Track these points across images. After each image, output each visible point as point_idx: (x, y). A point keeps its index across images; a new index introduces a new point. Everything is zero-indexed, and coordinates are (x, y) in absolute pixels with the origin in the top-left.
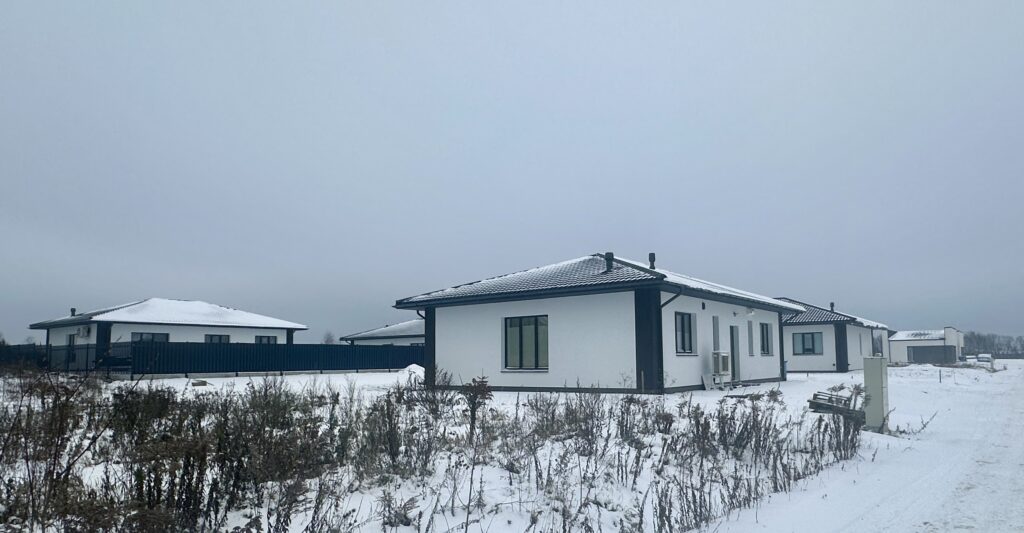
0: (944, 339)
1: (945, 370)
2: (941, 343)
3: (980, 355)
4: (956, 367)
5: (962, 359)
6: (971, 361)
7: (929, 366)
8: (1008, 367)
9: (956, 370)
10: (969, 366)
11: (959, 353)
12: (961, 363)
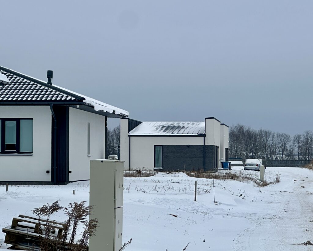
0: (203, 135)
1: (202, 181)
2: (199, 142)
3: (249, 161)
4: (217, 177)
5: (225, 166)
6: (237, 168)
7: (182, 176)
8: (281, 179)
9: (217, 181)
10: (233, 177)
11: (221, 158)
12: (224, 172)
